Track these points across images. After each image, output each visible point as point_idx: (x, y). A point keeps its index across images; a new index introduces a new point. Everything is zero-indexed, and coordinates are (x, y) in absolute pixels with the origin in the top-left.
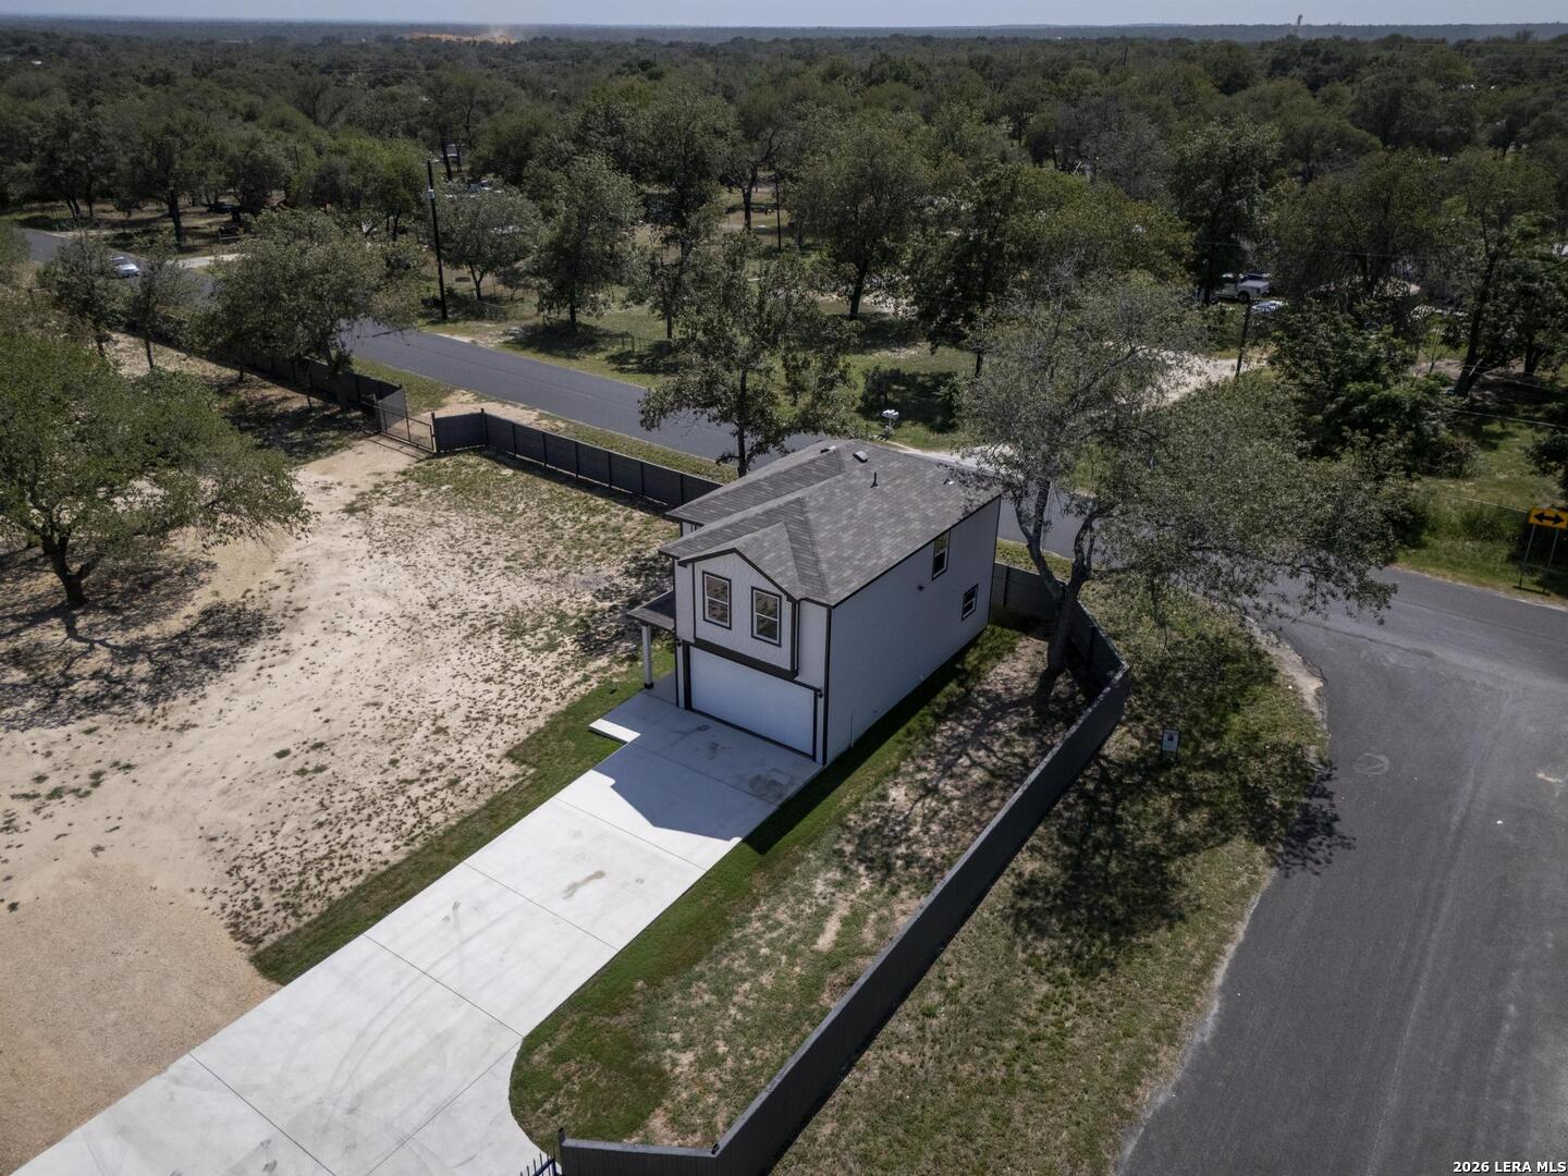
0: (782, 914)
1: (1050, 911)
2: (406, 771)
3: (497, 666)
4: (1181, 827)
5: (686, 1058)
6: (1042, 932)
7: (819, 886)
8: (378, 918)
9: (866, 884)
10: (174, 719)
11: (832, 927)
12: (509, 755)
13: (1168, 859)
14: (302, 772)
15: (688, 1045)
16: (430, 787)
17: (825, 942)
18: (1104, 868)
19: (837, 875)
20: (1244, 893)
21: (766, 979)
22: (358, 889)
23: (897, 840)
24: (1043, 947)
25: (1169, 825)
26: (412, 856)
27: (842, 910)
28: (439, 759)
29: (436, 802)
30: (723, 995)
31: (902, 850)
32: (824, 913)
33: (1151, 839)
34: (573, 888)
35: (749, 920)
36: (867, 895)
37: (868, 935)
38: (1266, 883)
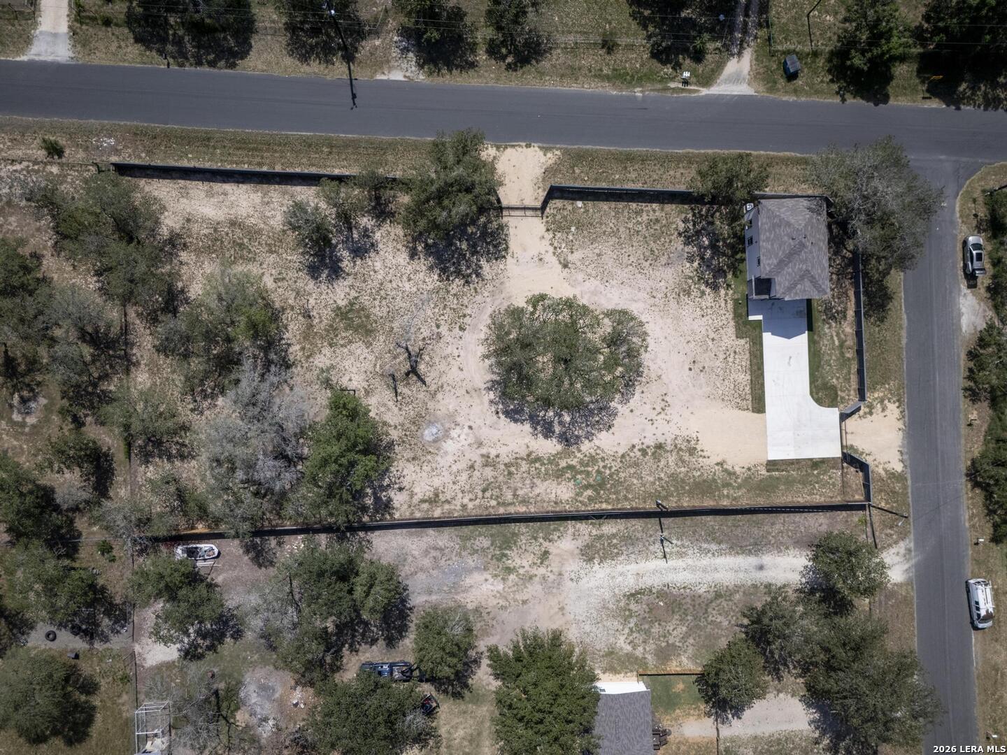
0: (826, 342)
1: (869, 310)
2: (722, 356)
3: (698, 309)
4: (881, 268)
5: (834, 380)
6: (870, 316)
7: (827, 331)
8: (763, 392)
9: (834, 325)
10: (653, 376)
11: (835, 338)
12: (737, 337)
13: (882, 281)
14: (701, 371)
15: (832, 379)
16: (732, 356)
17: (837, 343)
18: (872, 291)
19: (827, 326)
20: (900, 283)
21: (834, 358)
22: (751, 388)
23: (831, 308)
24: (872, 320)
25: (878, 269)
26: (751, 375)
27: (834, 334)
28: (724, 348)
29: (738, 360)
30: (830, 365)
31: (834, 311)
32: (832, 336)
33: (877, 276)
34: (789, 363)
35: (821, 349)
36: (836, 327)
37: (842, 336)
38: (902, 277)
